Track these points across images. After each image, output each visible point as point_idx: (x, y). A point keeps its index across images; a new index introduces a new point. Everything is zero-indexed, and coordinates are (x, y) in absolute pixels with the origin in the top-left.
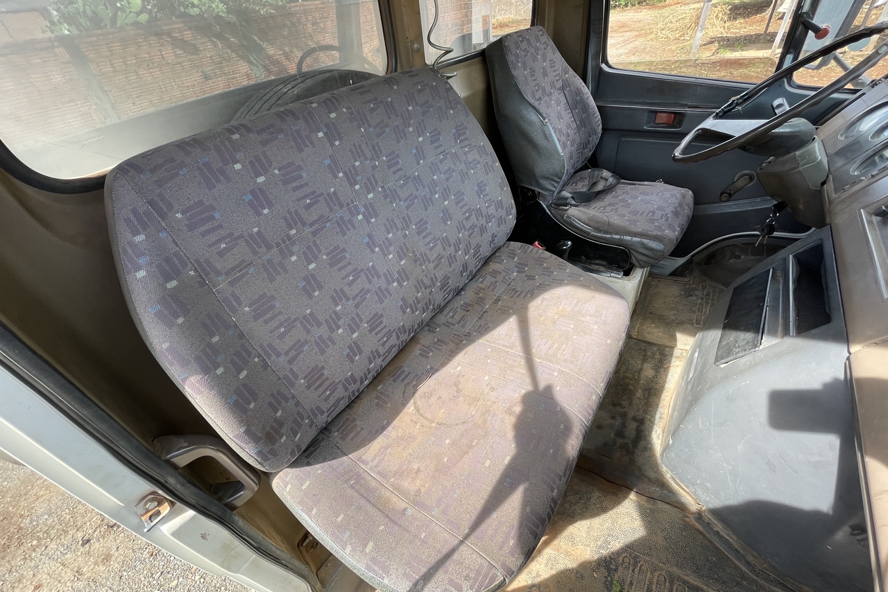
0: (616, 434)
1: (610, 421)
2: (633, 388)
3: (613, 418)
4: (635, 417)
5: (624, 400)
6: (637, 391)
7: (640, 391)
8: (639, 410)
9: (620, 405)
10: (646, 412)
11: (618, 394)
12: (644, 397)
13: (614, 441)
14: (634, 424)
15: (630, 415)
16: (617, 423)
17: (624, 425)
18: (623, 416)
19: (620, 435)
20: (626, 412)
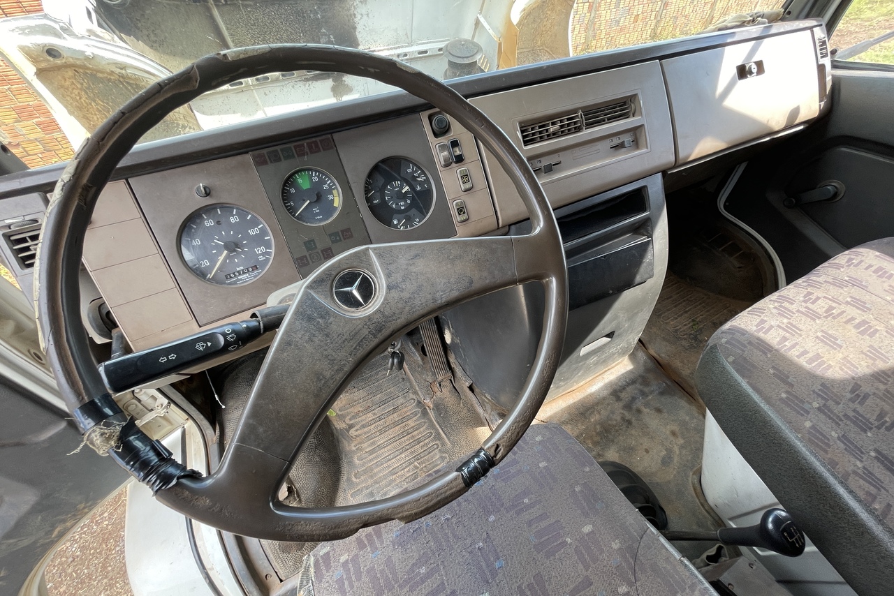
0: (647, 396)
1: (645, 410)
2: (598, 427)
3: (639, 411)
4: (617, 401)
5: (616, 420)
6: (595, 420)
7: (592, 420)
8: (608, 404)
9: (623, 419)
10: (604, 399)
11: (617, 431)
12: (594, 412)
13: (652, 392)
14: (623, 395)
15: (621, 404)
16: (639, 404)
17: (634, 399)
18: (628, 407)
19: (643, 394)
20: (623, 409)
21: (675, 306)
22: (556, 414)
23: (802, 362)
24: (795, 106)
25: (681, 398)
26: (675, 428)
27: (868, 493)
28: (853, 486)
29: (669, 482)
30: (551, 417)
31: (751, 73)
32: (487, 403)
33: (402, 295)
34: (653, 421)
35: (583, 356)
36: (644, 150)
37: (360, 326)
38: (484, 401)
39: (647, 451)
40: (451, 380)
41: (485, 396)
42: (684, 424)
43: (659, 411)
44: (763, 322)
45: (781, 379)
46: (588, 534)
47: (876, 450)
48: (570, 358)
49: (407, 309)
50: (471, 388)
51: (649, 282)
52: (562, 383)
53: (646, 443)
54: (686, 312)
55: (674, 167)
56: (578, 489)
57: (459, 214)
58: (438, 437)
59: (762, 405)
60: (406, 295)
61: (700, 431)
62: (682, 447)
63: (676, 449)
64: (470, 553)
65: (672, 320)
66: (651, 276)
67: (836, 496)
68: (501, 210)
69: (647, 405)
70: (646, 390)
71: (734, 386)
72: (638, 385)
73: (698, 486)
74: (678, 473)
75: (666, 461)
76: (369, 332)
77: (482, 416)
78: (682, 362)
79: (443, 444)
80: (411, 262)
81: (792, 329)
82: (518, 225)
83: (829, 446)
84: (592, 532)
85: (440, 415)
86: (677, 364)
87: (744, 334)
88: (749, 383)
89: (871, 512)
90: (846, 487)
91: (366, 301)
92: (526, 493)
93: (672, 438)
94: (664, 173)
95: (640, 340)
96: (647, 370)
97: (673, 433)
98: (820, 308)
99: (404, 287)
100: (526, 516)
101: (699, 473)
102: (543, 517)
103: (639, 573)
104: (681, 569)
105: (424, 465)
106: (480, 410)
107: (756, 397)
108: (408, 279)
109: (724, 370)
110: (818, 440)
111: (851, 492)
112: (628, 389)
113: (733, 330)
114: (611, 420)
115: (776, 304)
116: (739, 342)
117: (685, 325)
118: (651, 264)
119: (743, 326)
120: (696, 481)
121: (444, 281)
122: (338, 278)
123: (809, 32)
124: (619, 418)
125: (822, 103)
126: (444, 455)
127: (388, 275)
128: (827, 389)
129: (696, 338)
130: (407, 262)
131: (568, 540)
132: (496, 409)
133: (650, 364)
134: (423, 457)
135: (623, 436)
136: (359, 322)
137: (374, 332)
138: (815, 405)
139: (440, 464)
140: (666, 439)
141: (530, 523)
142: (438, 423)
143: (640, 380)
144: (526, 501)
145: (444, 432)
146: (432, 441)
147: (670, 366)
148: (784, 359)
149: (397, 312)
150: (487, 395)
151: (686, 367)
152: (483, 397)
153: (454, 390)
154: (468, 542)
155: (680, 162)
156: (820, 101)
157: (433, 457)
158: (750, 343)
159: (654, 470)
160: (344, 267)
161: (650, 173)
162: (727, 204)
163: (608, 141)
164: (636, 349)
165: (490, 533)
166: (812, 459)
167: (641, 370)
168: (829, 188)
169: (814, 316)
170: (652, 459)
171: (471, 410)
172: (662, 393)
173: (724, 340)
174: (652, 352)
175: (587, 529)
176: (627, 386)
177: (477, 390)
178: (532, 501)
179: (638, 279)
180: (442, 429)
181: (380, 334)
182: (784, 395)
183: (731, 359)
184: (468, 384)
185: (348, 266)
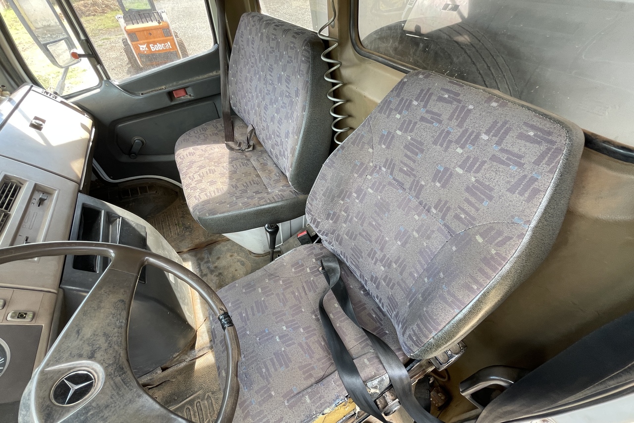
0: (209, 261)
1: (216, 264)
3: (216, 267)
9: (217, 276)
13: (208, 258)
14: (204, 272)
15: (209, 275)
16: (212, 266)
17: (208, 268)
18: (212, 272)
19: (208, 262)
20: (212, 274)
21: (163, 229)
22: (203, 311)
23: (217, 194)
24: (80, 124)
25: (215, 246)
26: (229, 254)
27: (265, 201)
28: (262, 204)
29: (252, 266)
30: (204, 315)
31: (41, 125)
32: (180, 357)
33: (103, 348)
34: (222, 263)
35: (175, 281)
36: (56, 193)
37: (112, 382)
38: (178, 359)
39: (236, 270)
40: (150, 389)
41: (175, 358)
42: (228, 250)
43: (218, 258)
44: (195, 197)
45: (222, 203)
46: (262, 290)
47: (254, 193)
48: (173, 289)
49: (116, 347)
50: (164, 369)
51: (148, 231)
52: (186, 301)
53: (232, 269)
54: (169, 226)
55: (80, 185)
56: (244, 291)
57: (25, 318)
58: (191, 403)
59: (230, 214)
60: (105, 346)
61: (234, 244)
62: (238, 255)
63: (239, 257)
64: (260, 344)
65: (171, 233)
66: (145, 228)
67: (264, 209)
68: (43, 287)
69: (214, 263)
70: (206, 260)
71: (219, 219)
72: (202, 263)
73: (255, 255)
74: (249, 260)
75: (243, 264)
76: (120, 376)
77: (188, 364)
78: (197, 239)
79: (198, 397)
80: (80, 337)
81: (203, 190)
82: (63, 281)
83: (249, 203)
84: (261, 288)
85: (175, 400)
86: (197, 241)
87: (198, 206)
88: (220, 214)
89: (269, 204)
90: (262, 205)
91: (91, 379)
92: (241, 314)
93: (233, 257)
94: (80, 191)
95: (178, 253)
96: (195, 256)
97: (231, 256)
98: (197, 177)
99: (97, 346)
100: (250, 316)
101: (250, 252)
102: (252, 308)
103: (277, 275)
104: (277, 262)
105: (209, 415)
106: (183, 365)
107: (226, 214)
108: (93, 342)
109: (212, 220)
110: (246, 205)
111: (263, 205)
112: (202, 268)
113: (194, 208)
114: (216, 282)
115: (189, 189)
116: (200, 209)
117: (177, 229)
118: (137, 224)
119: (194, 204)
120: (253, 255)
121: (111, 317)
122: (53, 401)
123: (31, 92)
124: (216, 278)
125: (86, 115)
126: (206, 397)
127: (80, 356)
128: (230, 193)
129: (187, 228)
130: (79, 340)
131: (263, 299)
132: (187, 351)
133: (193, 253)
134: (203, 416)
135: (226, 279)
136: (108, 383)
137: (121, 373)
138: (235, 199)
139: (211, 400)
140: (233, 260)
141: (254, 315)
142: (181, 402)
143: (199, 261)
144: (244, 315)
145: (189, 397)
146: (193, 407)
147: (197, 245)
148: (214, 199)
149: (114, 355)
150: (174, 356)
151: (200, 238)
152: (175, 360)
153: (159, 387)
154: (256, 345)
155: (79, 181)
156: (84, 115)
157: (205, 407)
158: (203, 205)
159: (245, 270)
160: (47, 393)
161: (76, 198)
162: (111, 177)
163: (31, 205)
164: (181, 256)
165: (254, 334)
166: (252, 209)
167: (194, 258)
168: (136, 141)
169: (200, 181)
170: (240, 269)
171: (180, 372)
172: (210, 254)
173: (198, 213)
174: (185, 250)
175: (260, 290)
176: (200, 268)
177: (167, 365)
178: (245, 312)
179: (143, 234)
180: (187, 398)
181: (125, 369)
182: (228, 206)
183: (207, 214)
184: (159, 371)
185: (48, 390)
